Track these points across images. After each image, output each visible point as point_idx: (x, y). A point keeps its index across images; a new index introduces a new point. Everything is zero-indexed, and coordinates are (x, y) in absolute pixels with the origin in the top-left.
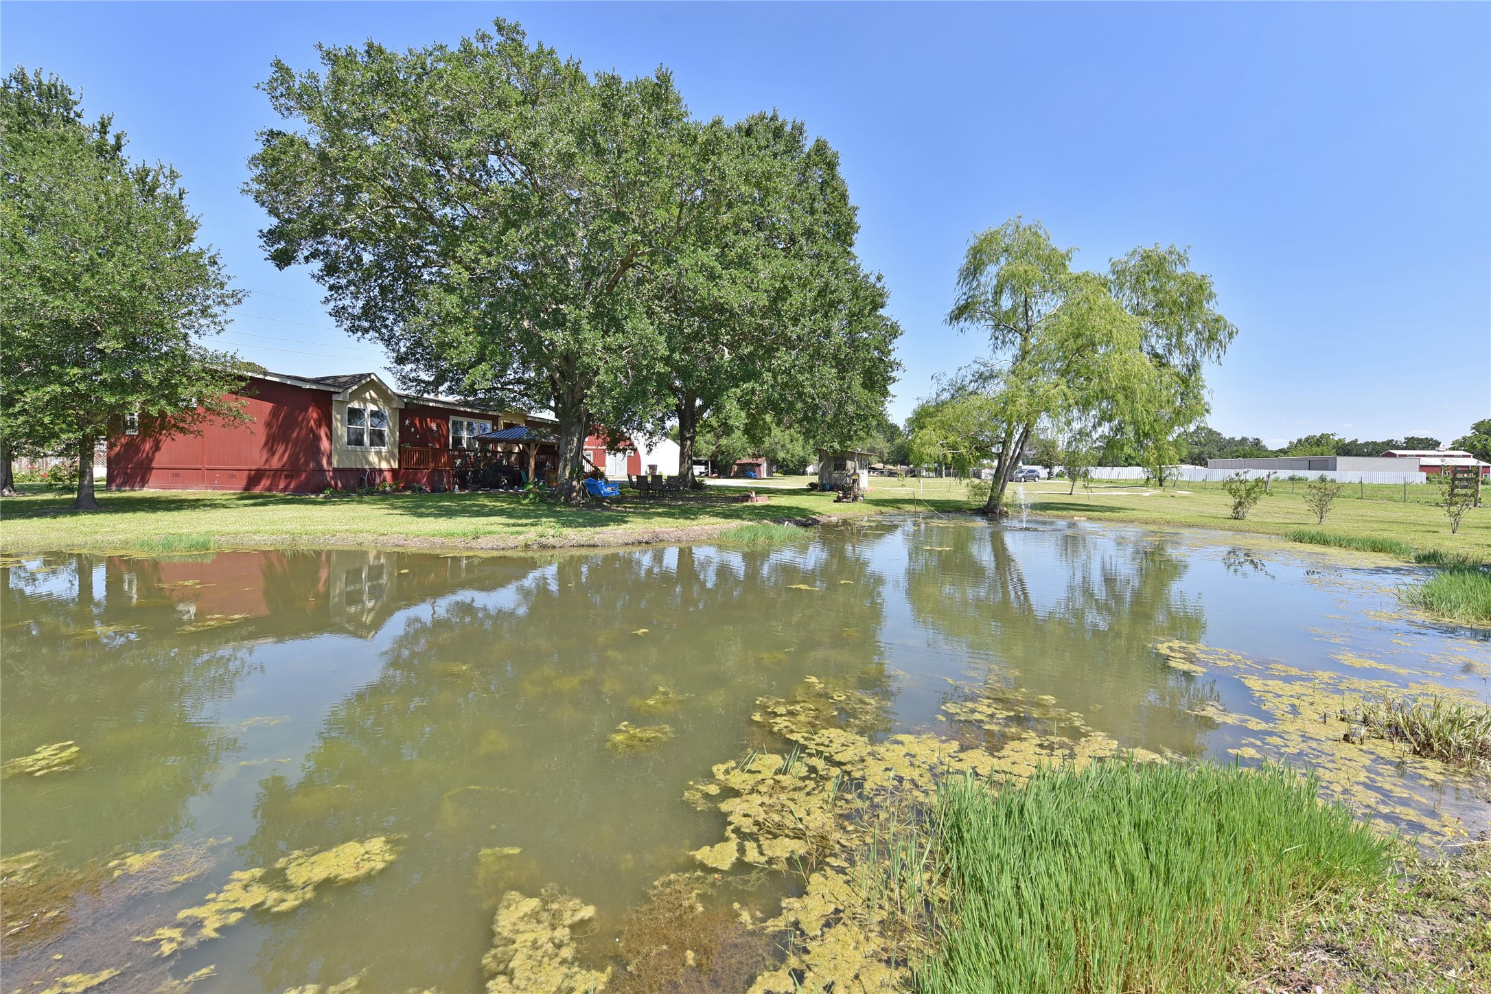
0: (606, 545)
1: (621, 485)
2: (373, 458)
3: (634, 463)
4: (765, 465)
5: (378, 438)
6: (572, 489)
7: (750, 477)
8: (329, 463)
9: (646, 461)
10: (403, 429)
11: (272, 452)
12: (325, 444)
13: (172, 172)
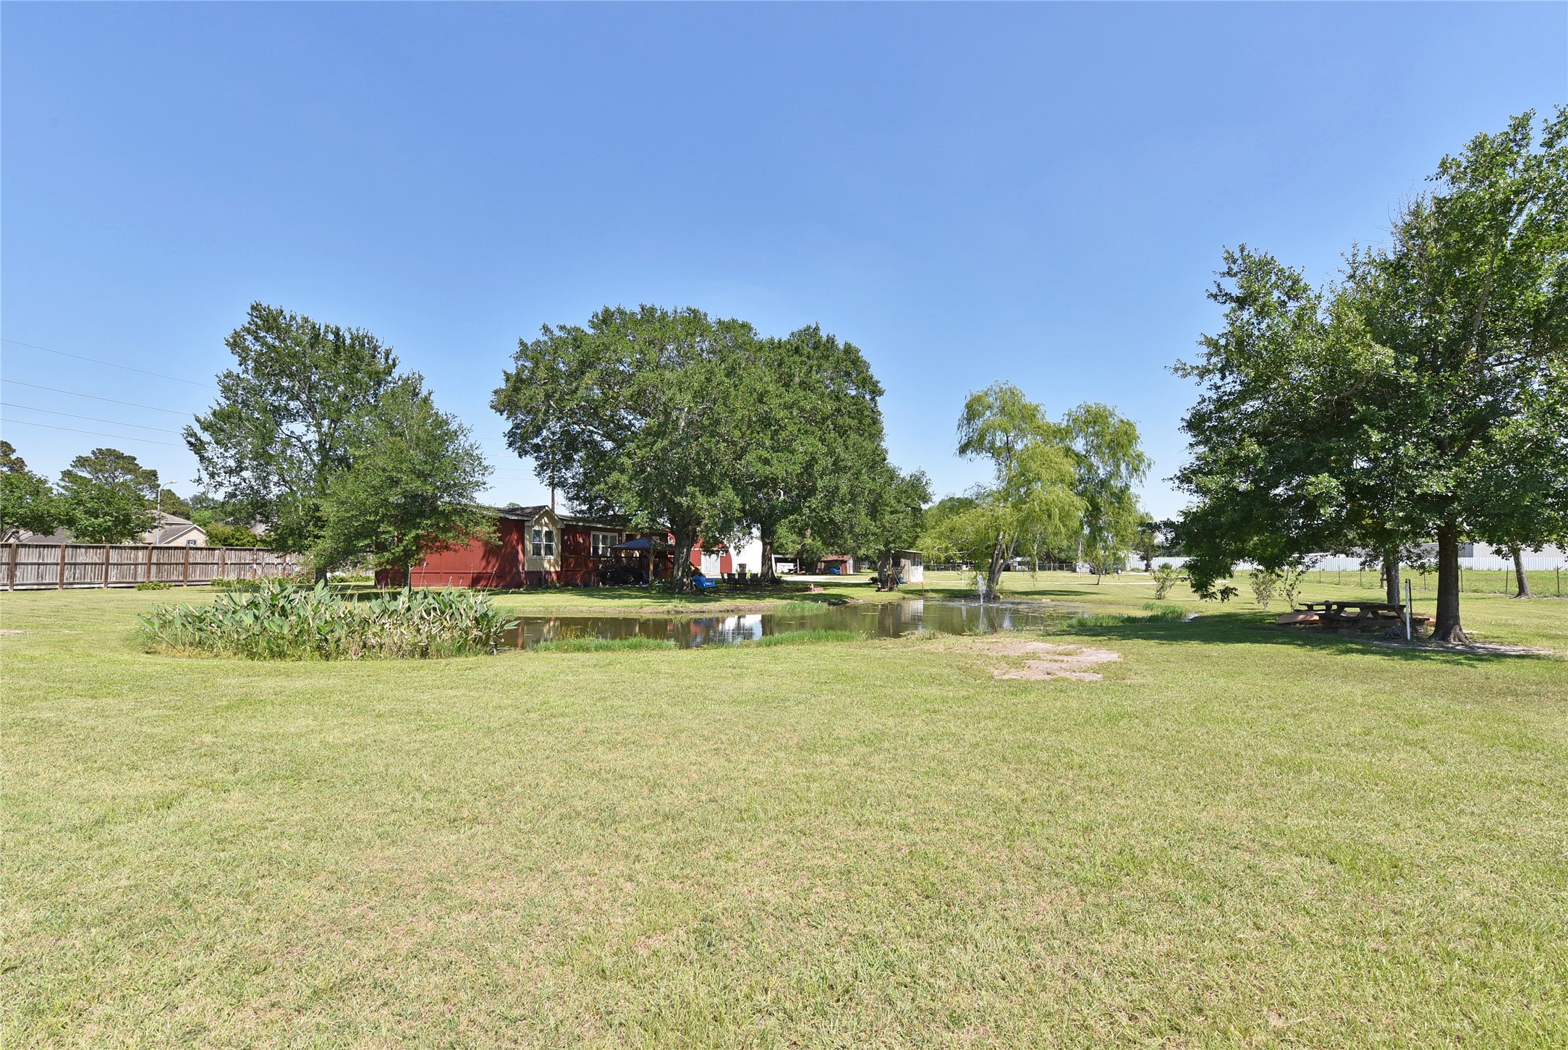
0: (710, 612)
1: (717, 581)
2: (546, 565)
3: (726, 563)
4: (851, 561)
5: (549, 550)
6: (684, 584)
7: (835, 574)
8: (523, 569)
9: (736, 561)
10: (563, 543)
11: (488, 563)
12: (521, 556)
13: (420, 376)
